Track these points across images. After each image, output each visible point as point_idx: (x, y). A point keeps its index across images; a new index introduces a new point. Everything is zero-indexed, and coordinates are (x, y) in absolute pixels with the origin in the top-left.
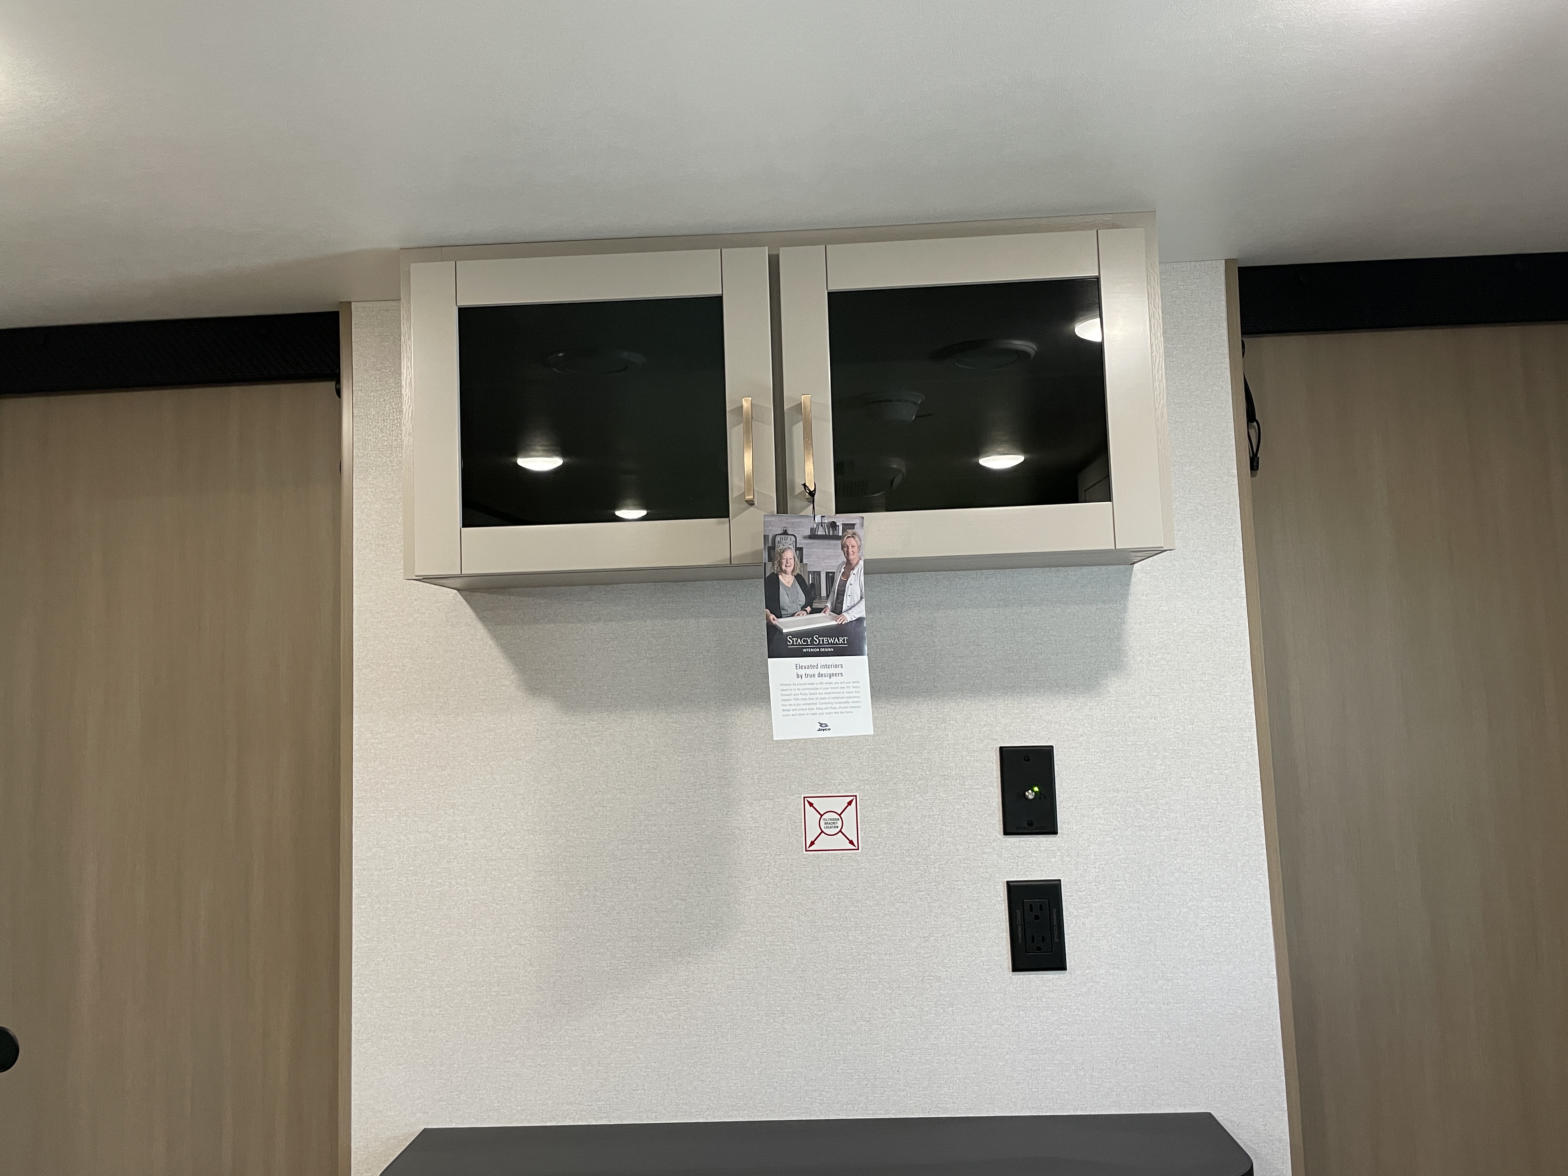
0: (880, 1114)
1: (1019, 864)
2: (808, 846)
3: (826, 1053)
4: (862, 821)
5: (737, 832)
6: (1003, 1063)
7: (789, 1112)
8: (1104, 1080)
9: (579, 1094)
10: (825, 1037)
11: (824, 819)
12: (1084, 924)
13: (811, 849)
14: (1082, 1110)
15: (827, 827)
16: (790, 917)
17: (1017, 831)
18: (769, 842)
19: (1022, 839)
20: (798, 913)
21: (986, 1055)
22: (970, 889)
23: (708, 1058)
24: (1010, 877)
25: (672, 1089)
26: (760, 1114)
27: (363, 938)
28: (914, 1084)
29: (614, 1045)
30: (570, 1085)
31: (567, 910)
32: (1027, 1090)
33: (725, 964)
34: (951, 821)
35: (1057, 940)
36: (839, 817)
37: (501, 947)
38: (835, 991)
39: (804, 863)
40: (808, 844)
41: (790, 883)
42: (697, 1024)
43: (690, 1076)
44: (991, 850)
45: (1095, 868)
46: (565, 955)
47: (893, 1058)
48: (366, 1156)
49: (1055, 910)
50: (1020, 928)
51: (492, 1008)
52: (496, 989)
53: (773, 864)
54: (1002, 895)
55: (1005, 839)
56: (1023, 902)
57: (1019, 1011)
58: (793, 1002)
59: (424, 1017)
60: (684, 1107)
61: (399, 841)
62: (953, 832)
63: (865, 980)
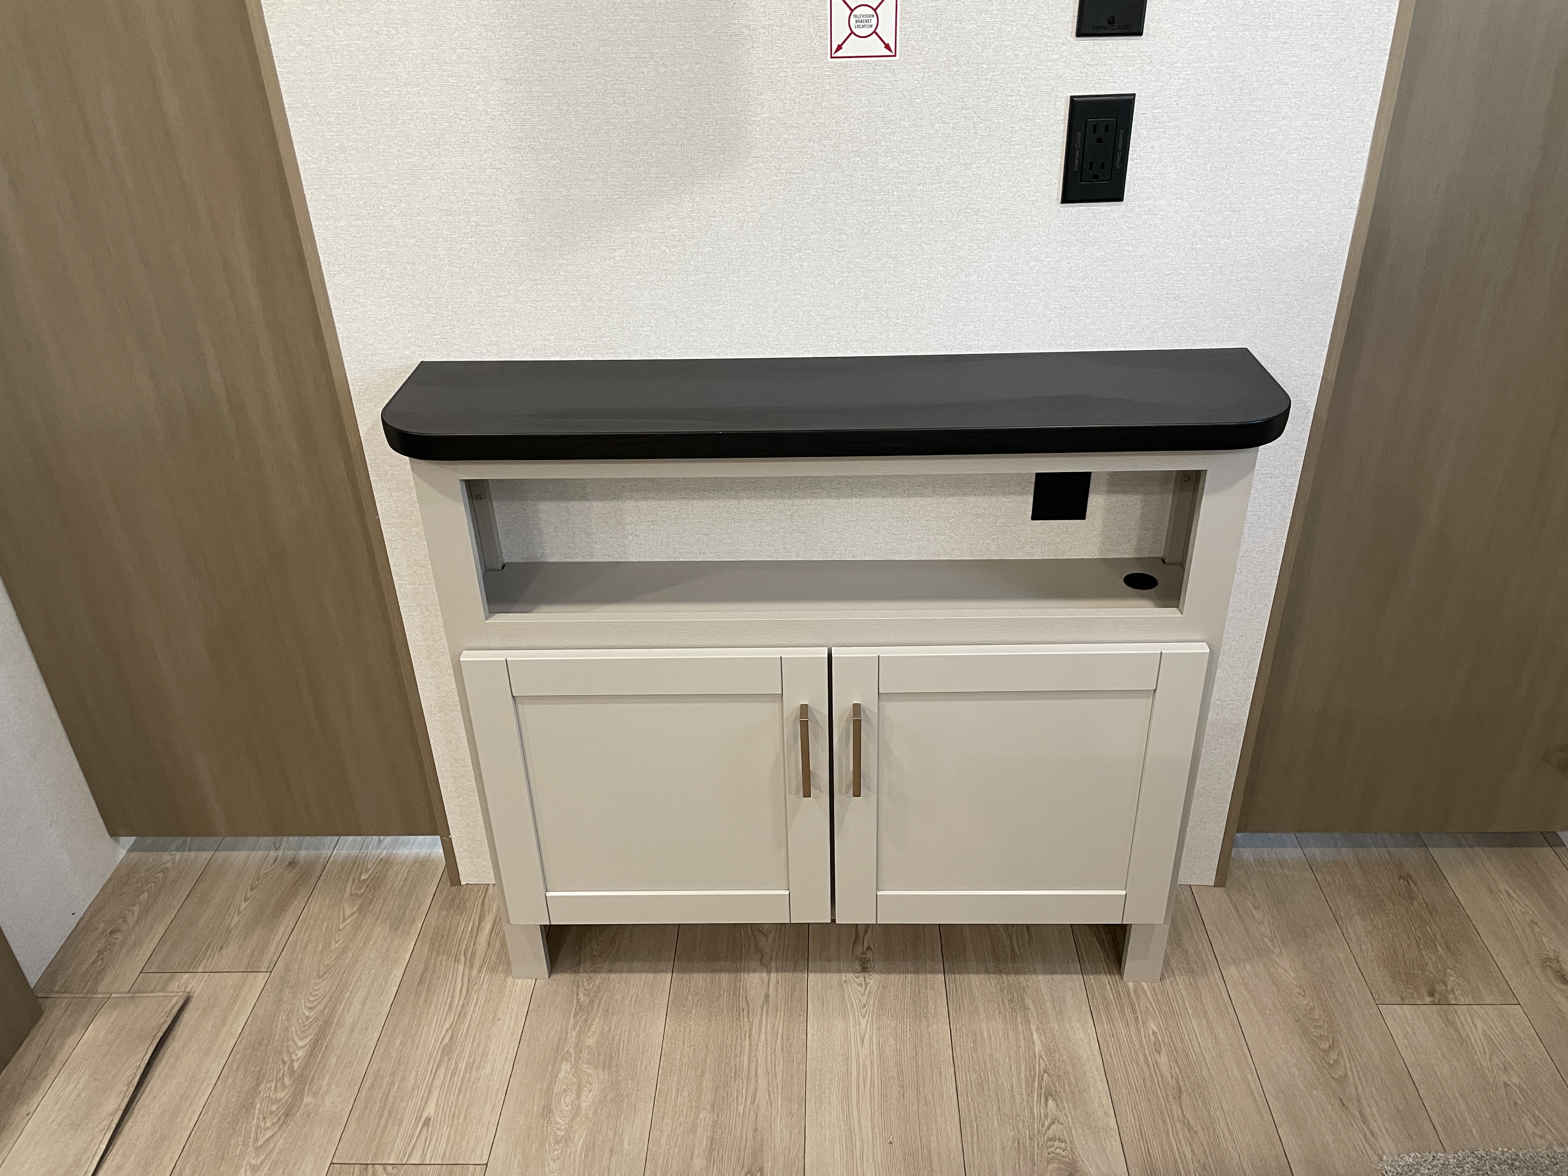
0: (900, 351)
1: (1089, 74)
2: (833, 51)
3: (846, 291)
4: (903, 18)
5: (746, 32)
6: (1038, 301)
7: (805, 349)
8: (1142, 317)
9: (582, 331)
10: (845, 275)
11: (856, 16)
12: (1153, 147)
13: (837, 54)
14: (1112, 346)
15: (858, 27)
16: (810, 140)
17: (1092, 32)
18: (785, 46)
19: (1096, 41)
20: (819, 136)
21: (1018, 292)
22: (1026, 106)
23: (718, 296)
24: (1075, 91)
25: (680, 327)
26: (775, 351)
27: (309, 158)
28: (939, 322)
29: (615, 281)
30: (570, 321)
31: (545, 128)
32: (1058, 327)
33: (734, 194)
34: (1013, 18)
35: (1118, 167)
36: (873, 12)
37: (474, 171)
38: (859, 225)
39: (828, 73)
40: (834, 48)
41: (811, 99)
42: (705, 261)
43: (700, 314)
44: (1057, 56)
45: (1179, 78)
46: (549, 181)
47: (918, 297)
48: (364, 387)
49: (1122, 132)
50: (1077, 153)
51: (473, 239)
52: (474, 219)
53: (790, 74)
54: (1062, 112)
55: (1076, 42)
56: (1086, 122)
57: (1062, 246)
58: (812, 237)
59: (398, 247)
60: (695, 344)
61: (326, 36)
62: (1014, 33)
63: (894, 214)
